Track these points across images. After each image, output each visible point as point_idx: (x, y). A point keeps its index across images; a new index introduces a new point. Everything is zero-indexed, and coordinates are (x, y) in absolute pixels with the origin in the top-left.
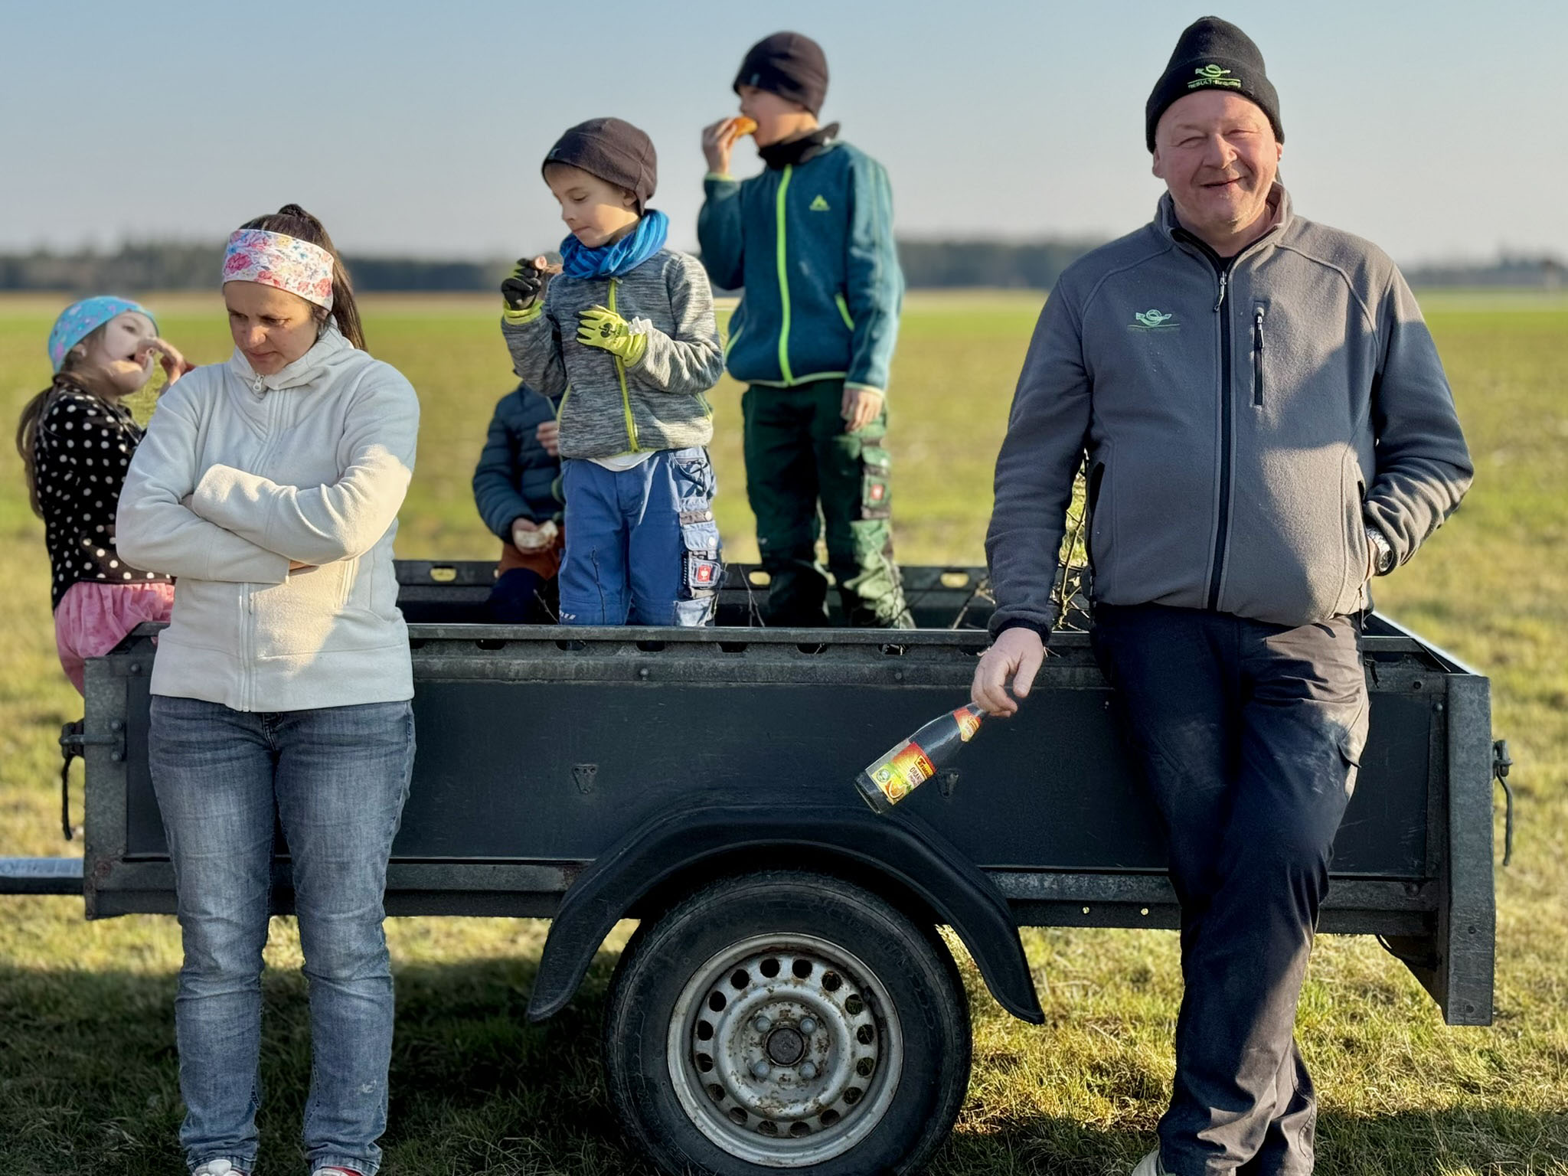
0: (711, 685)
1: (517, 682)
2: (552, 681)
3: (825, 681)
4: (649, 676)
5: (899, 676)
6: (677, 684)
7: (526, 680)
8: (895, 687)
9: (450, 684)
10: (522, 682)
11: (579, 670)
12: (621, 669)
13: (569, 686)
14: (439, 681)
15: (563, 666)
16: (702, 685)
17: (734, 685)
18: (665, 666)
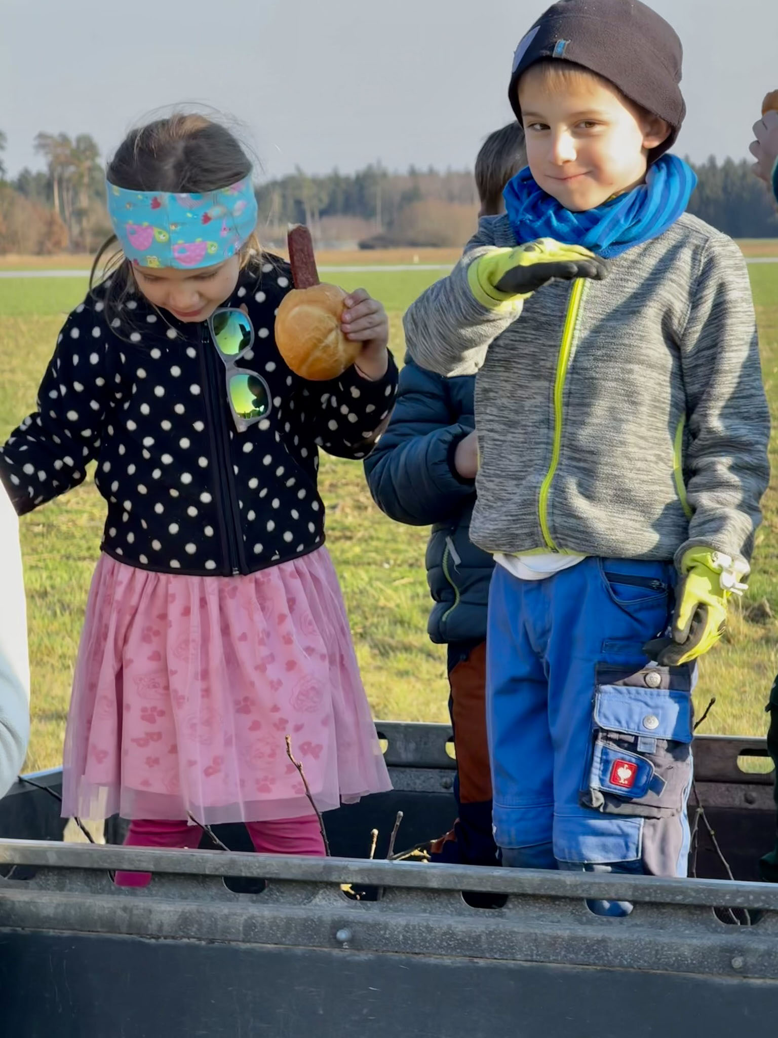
0: (447, 961)
1: (162, 941)
2: (212, 941)
3: (621, 965)
4: (352, 941)
5: (738, 962)
6: (396, 957)
7: (173, 938)
8: (735, 981)
9: (68, 938)
10: (169, 941)
11: (250, 926)
12: (310, 928)
13: (236, 951)
14: (52, 932)
15: (227, 917)
16: (433, 960)
17: (481, 962)
18: (375, 925)
